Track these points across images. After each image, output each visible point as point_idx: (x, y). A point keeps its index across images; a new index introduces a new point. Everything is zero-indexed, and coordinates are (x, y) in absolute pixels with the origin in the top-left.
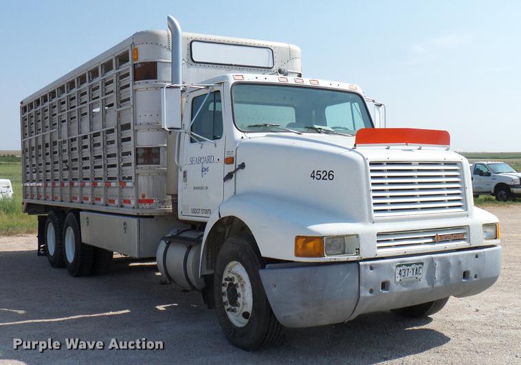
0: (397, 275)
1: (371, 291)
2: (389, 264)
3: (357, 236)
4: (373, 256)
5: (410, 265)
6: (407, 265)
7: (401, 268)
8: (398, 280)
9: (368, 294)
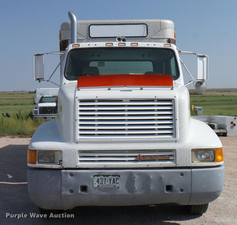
0: (95, 182)
1: (71, 191)
2: (87, 173)
3: (61, 151)
4: (74, 166)
5: (108, 176)
6: (104, 176)
7: (99, 177)
8: (96, 185)
9: (68, 193)
